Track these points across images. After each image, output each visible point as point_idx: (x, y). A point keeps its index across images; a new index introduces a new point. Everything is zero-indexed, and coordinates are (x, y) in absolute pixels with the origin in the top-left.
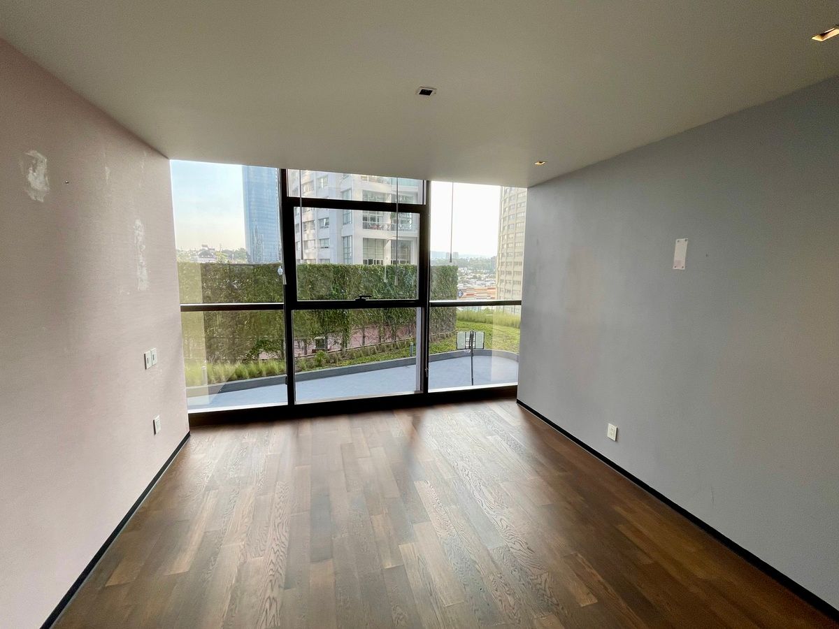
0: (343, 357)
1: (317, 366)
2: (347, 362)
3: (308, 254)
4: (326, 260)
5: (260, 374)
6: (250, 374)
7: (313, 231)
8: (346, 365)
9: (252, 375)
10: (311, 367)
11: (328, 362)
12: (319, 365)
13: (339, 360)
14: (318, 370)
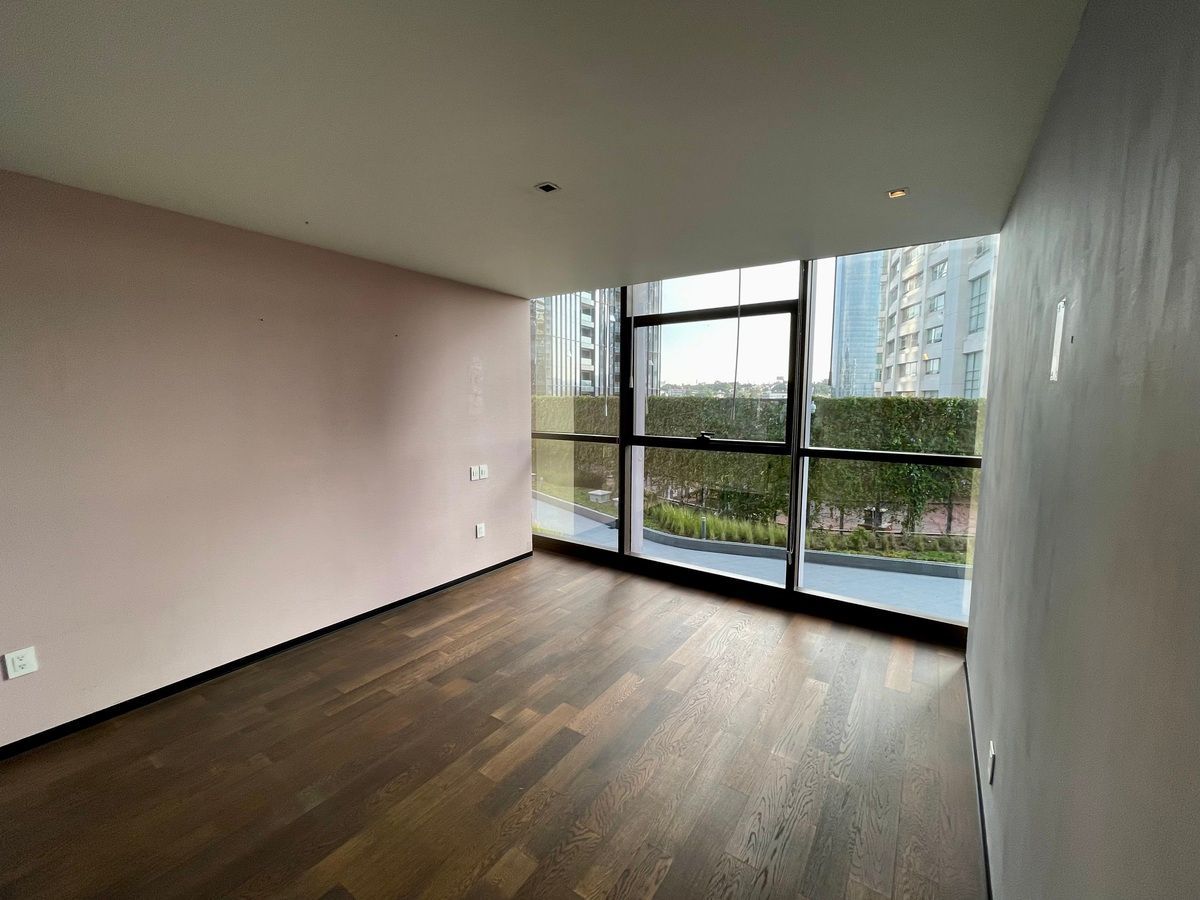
0: (903, 544)
1: (850, 548)
2: (904, 553)
3: (904, 384)
4: (931, 392)
5: (767, 542)
6: (755, 538)
7: (915, 349)
8: (899, 556)
9: (757, 541)
10: (842, 548)
11: (871, 546)
12: (856, 548)
13: (892, 548)
14: (849, 554)
